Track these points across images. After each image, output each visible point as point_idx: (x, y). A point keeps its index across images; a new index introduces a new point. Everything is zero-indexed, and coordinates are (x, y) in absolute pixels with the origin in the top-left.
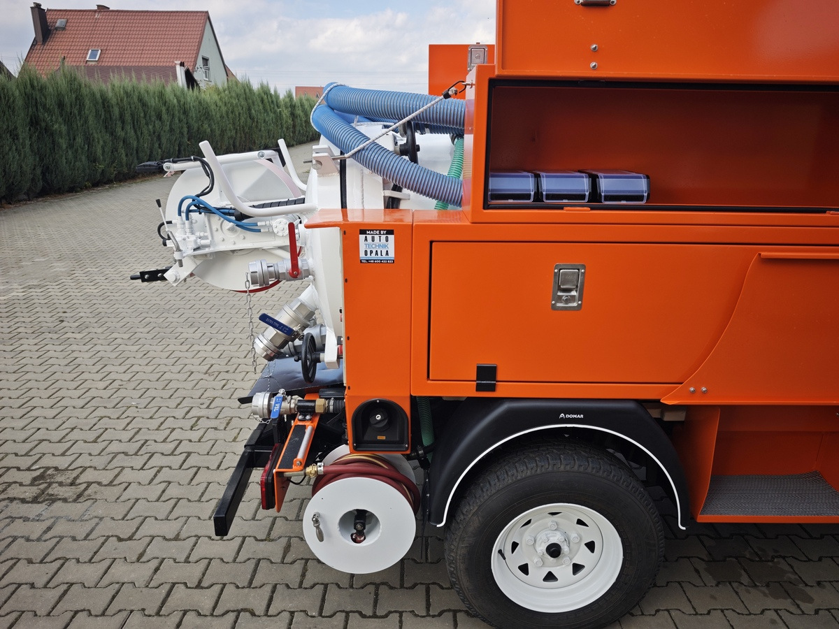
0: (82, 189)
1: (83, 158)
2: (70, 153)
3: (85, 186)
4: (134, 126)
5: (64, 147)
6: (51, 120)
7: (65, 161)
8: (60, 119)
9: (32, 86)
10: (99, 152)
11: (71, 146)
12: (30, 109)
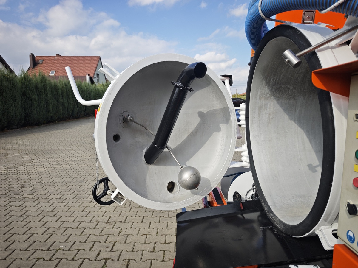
0: (42, 124)
1: (44, 110)
2: (38, 108)
3: (43, 123)
4: (67, 98)
5: (36, 105)
6: (32, 94)
7: (36, 111)
8: (36, 94)
9: (25, 79)
10: (51, 108)
11: (39, 105)
12: (23, 89)
